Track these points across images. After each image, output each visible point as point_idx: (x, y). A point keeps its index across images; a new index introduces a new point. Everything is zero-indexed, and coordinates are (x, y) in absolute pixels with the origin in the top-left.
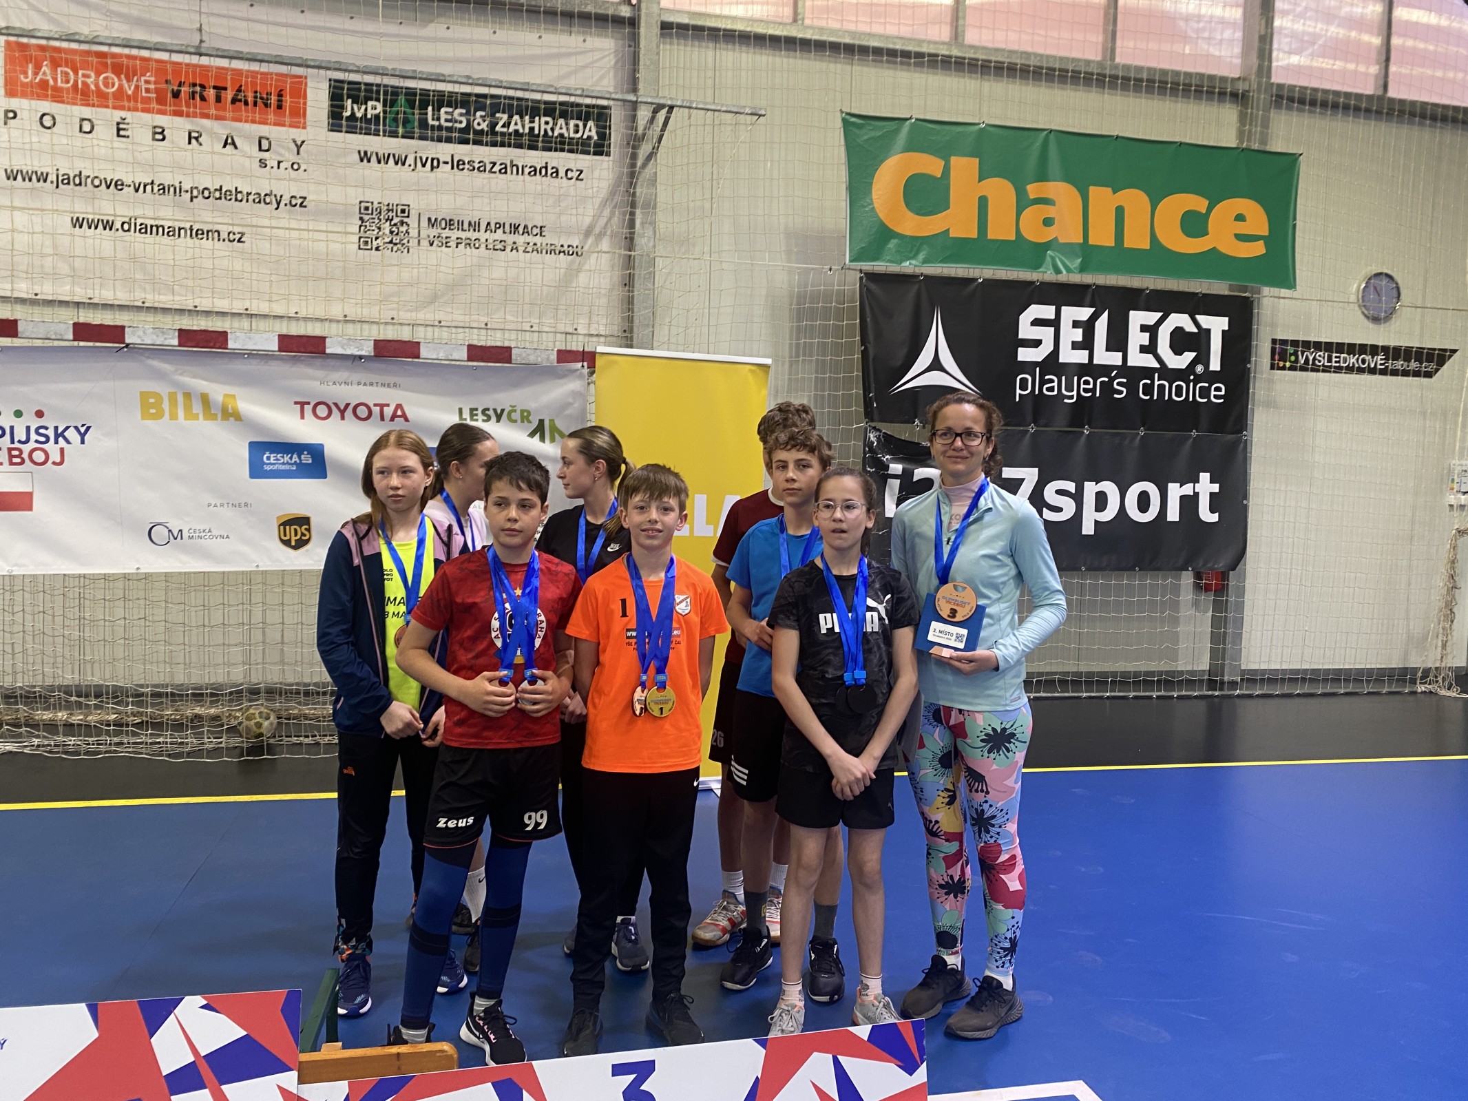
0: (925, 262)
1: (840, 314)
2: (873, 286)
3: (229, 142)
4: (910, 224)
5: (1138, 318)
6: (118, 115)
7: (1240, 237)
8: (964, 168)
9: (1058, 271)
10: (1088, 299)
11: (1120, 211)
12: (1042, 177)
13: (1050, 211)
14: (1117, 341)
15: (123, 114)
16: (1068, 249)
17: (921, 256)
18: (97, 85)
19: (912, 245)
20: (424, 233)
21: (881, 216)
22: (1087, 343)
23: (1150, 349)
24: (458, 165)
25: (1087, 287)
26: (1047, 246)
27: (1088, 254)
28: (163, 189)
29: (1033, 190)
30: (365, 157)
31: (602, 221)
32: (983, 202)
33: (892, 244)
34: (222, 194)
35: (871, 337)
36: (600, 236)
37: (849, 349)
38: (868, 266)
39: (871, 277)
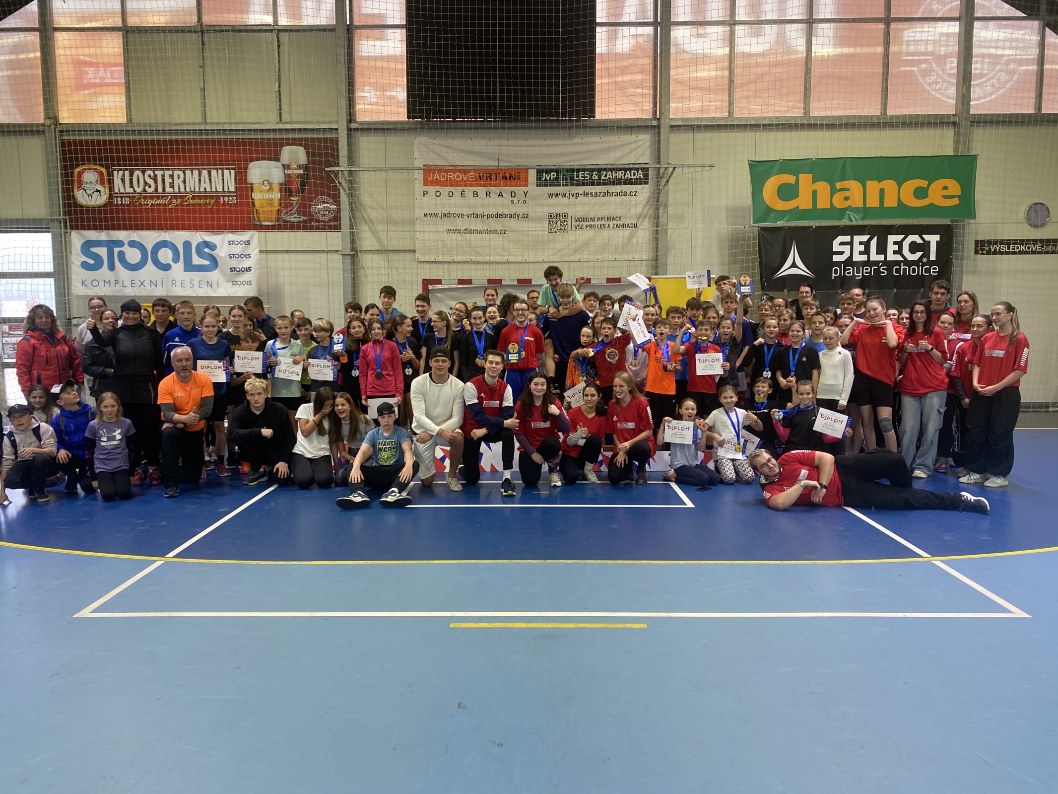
0: (787, 221)
1: (749, 246)
2: (763, 233)
3: (500, 195)
4: (781, 205)
5: (892, 239)
6: (461, 189)
7: (945, 197)
8: (805, 179)
9: (851, 220)
10: (867, 232)
11: (882, 191)
12: (843, 179)
13: (847, 194)
14: (882, 249)
15: (463, 188)
16: (856, 210)
17: (786, 219)
18: (454, 177)
19: (782, 214)
20: (573, 223)
21: (767, 203)
22: (867, 251)
23: (899, 252)
24: (586, 194)
25: (867, 226)
26: (846, 209)
27: (865, 211)
28: (477, 216)
29: (838, 185)
30: (551, 195)
31: (645, 211)
32: (815, 193)
33: (772, 215)
34: (499, 216)
35: (763, 255)
36: (645, 217)
37: (753, 261)
38: (762, 225)
39: (763, 229)
